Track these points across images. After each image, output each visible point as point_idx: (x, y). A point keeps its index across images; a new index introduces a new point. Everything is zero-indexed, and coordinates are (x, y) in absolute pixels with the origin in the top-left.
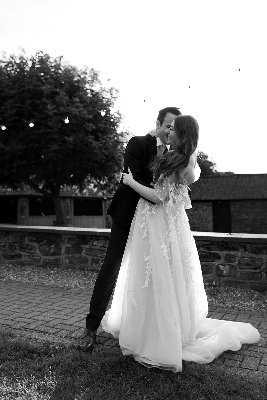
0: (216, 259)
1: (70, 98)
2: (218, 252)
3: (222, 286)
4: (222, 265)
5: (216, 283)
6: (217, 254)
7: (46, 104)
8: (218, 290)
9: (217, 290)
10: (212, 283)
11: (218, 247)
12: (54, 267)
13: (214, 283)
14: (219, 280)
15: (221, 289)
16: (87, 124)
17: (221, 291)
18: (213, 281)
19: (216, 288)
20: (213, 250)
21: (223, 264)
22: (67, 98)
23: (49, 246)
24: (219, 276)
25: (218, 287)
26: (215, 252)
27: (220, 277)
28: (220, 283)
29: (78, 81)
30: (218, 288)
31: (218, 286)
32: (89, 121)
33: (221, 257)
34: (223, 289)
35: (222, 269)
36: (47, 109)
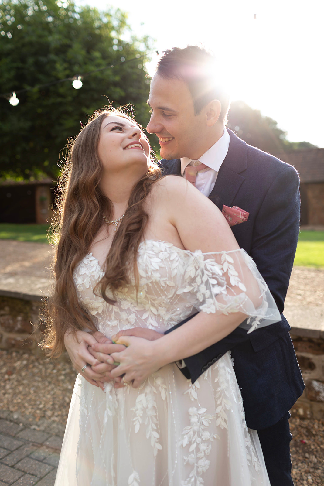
0: (306, 369)
1: (88, 52)
2: (310, 356)
3: (317, 419)
4: (317, 380)
5: (305, 412)
6: (308, 359)
7: (55, 62)
8: (309, 427)
9: (306, 428)
10: (297, 411)
11: (310, 347)
12: (24, 353)
13: (301, 412)
14: (311, 407)
15: (316, 427)
16: (112, 88)
17: (316, 432)
18: (299, 407)
19: (306, 423)
20: (302, 351)
21: (321, 380)
22: (83, 52)
23: (14, 317)
24: (311, 400)
25: (308, 421)
26: (304, 354)
27: (313, 403)
28: (312, 413)
29: (100, 28)
30: (308, 424)
31: (308, 419)
32: (116, 84)
33: (317, 366)
34: (319, 427)
35: (317, 389)
36: (54, 69)
